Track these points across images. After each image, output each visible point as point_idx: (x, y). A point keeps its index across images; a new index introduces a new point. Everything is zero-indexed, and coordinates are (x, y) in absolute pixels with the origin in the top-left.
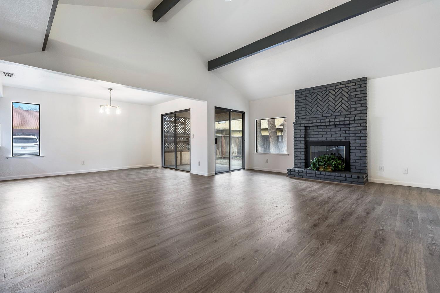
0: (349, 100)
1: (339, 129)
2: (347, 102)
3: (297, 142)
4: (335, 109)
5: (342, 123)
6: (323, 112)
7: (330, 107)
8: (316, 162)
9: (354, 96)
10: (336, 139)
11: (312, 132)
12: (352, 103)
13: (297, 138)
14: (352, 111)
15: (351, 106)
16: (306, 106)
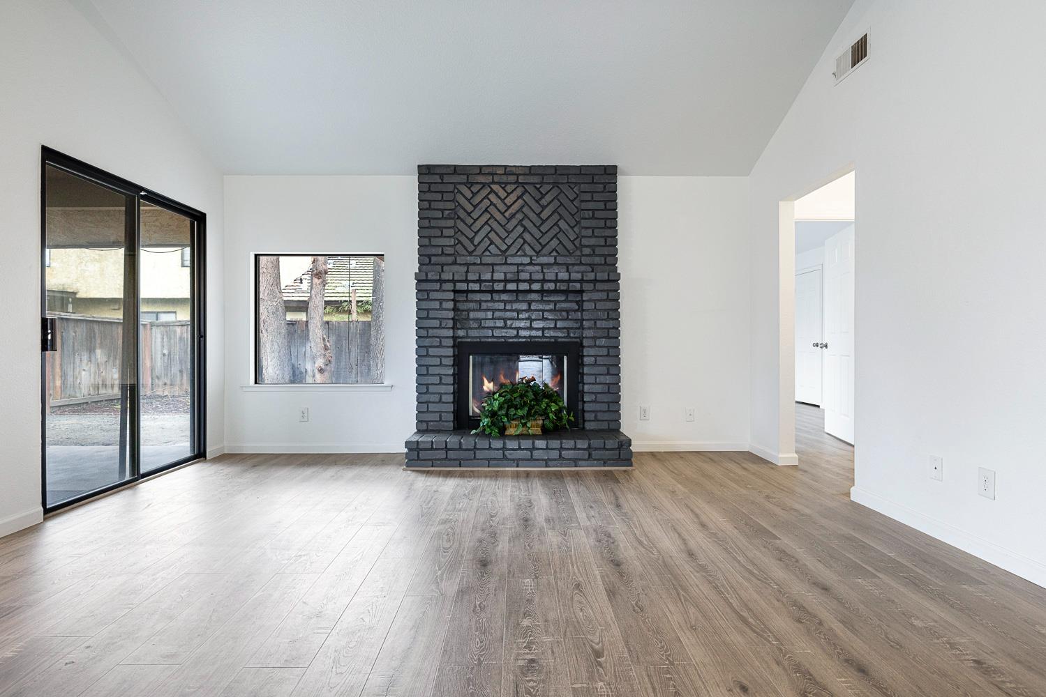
0: (578, 223)
1: (551, 306)
2: (572, 228)
3: (427, 342)
4: (540, 243)
5: (562, 288)
6: (507, 250)
7: (527, 236)
8: (500, 408)
9: (589, 215)
10: (543, 334)
11: (474, 310)
12: (584, 233)
13: (427, 329)
14: (583, 255)
15: (581, 240)
16: (455, 222)
